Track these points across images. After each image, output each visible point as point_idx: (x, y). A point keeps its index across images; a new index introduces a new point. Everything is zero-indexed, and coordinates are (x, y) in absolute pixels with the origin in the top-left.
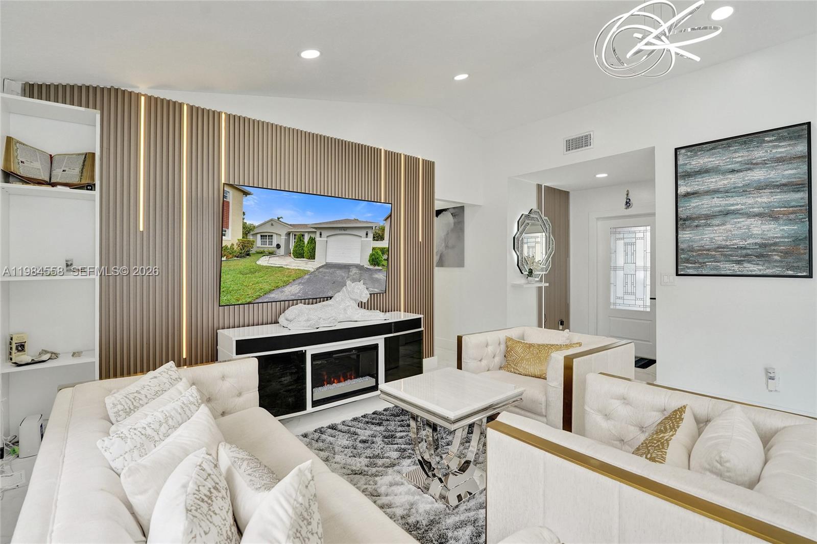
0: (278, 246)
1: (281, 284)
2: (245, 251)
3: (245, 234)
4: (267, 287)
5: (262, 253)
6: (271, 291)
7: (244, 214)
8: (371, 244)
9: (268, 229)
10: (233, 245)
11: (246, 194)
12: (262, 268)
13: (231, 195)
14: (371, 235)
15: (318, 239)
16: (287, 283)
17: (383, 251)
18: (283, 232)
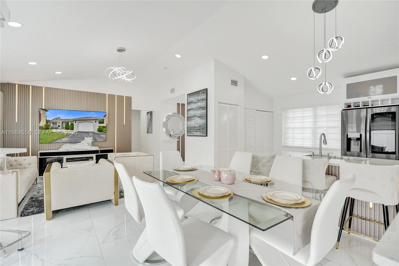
0: (59, 126)
2: (47, 127)
4: (55, 139)
5: (53, 128)
6: (57, 140)
7: (46, 117)
8: (98, 125)
9: (55, 121)
10: (43, 126)
11: (47, 111)
13: (42, 112)
14: (98, 122)
15: (74, 123)
16: (63, 137)
17: (104, 127)
18: (61, 122)
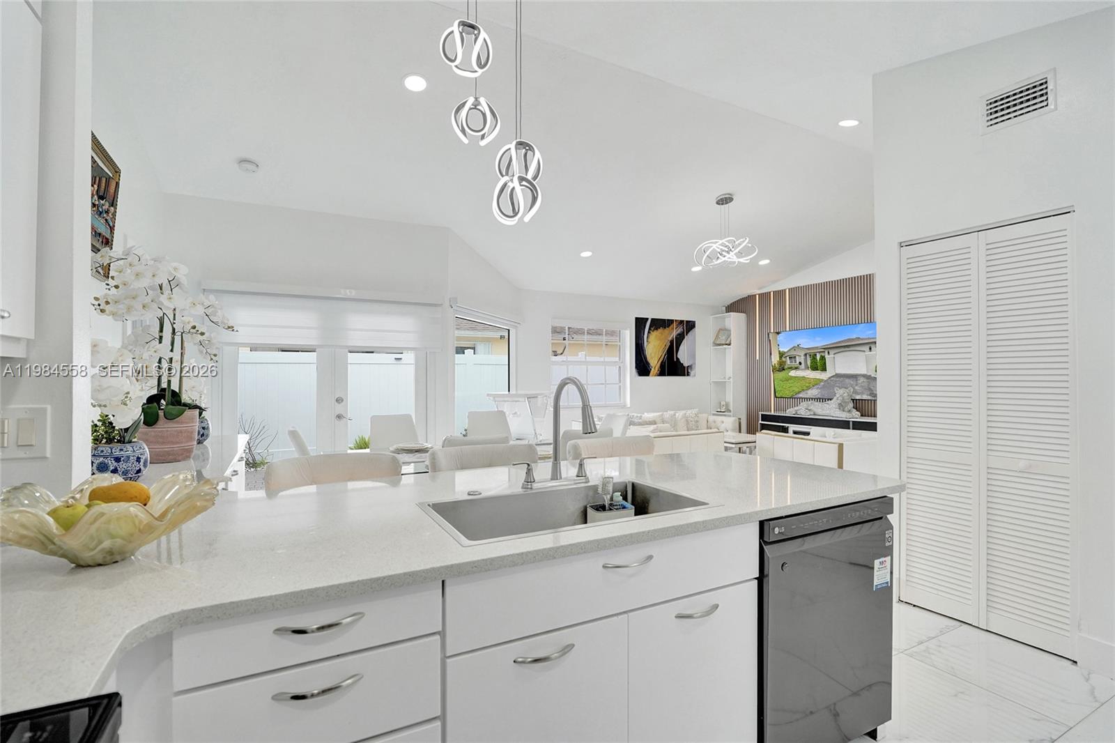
0: (800, 363)
1: (805, 388)
2: (781, 368)
3: (781, 357)
4: (797, 390)
5: (791, 368)
6: (799, 392)
9: (793, 353)
12: (792, 378)
15: (827, 356)
16: (809, 388)
18: (802, 354)
